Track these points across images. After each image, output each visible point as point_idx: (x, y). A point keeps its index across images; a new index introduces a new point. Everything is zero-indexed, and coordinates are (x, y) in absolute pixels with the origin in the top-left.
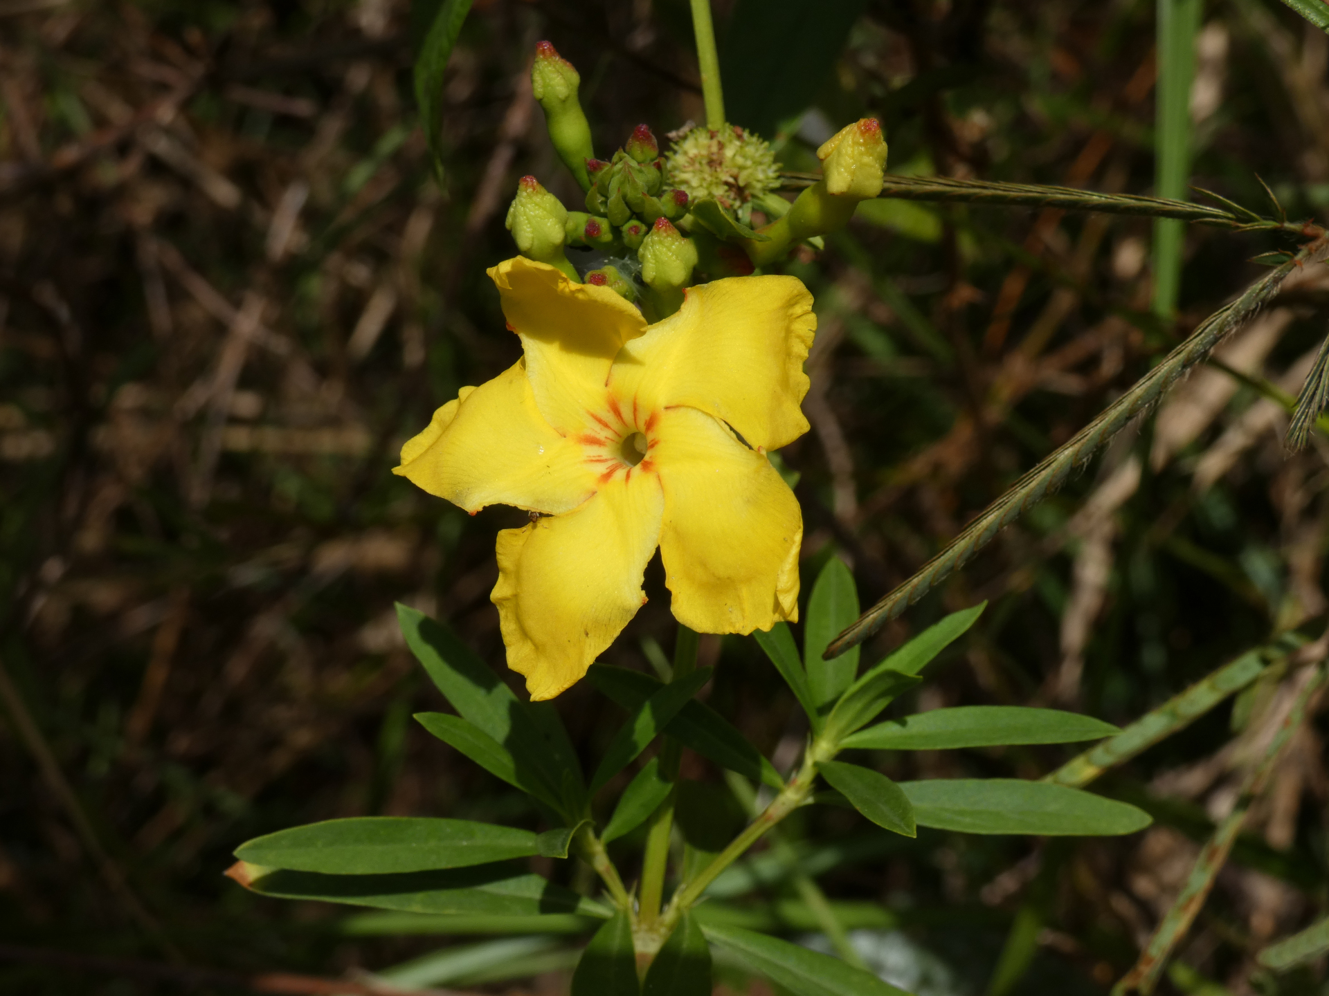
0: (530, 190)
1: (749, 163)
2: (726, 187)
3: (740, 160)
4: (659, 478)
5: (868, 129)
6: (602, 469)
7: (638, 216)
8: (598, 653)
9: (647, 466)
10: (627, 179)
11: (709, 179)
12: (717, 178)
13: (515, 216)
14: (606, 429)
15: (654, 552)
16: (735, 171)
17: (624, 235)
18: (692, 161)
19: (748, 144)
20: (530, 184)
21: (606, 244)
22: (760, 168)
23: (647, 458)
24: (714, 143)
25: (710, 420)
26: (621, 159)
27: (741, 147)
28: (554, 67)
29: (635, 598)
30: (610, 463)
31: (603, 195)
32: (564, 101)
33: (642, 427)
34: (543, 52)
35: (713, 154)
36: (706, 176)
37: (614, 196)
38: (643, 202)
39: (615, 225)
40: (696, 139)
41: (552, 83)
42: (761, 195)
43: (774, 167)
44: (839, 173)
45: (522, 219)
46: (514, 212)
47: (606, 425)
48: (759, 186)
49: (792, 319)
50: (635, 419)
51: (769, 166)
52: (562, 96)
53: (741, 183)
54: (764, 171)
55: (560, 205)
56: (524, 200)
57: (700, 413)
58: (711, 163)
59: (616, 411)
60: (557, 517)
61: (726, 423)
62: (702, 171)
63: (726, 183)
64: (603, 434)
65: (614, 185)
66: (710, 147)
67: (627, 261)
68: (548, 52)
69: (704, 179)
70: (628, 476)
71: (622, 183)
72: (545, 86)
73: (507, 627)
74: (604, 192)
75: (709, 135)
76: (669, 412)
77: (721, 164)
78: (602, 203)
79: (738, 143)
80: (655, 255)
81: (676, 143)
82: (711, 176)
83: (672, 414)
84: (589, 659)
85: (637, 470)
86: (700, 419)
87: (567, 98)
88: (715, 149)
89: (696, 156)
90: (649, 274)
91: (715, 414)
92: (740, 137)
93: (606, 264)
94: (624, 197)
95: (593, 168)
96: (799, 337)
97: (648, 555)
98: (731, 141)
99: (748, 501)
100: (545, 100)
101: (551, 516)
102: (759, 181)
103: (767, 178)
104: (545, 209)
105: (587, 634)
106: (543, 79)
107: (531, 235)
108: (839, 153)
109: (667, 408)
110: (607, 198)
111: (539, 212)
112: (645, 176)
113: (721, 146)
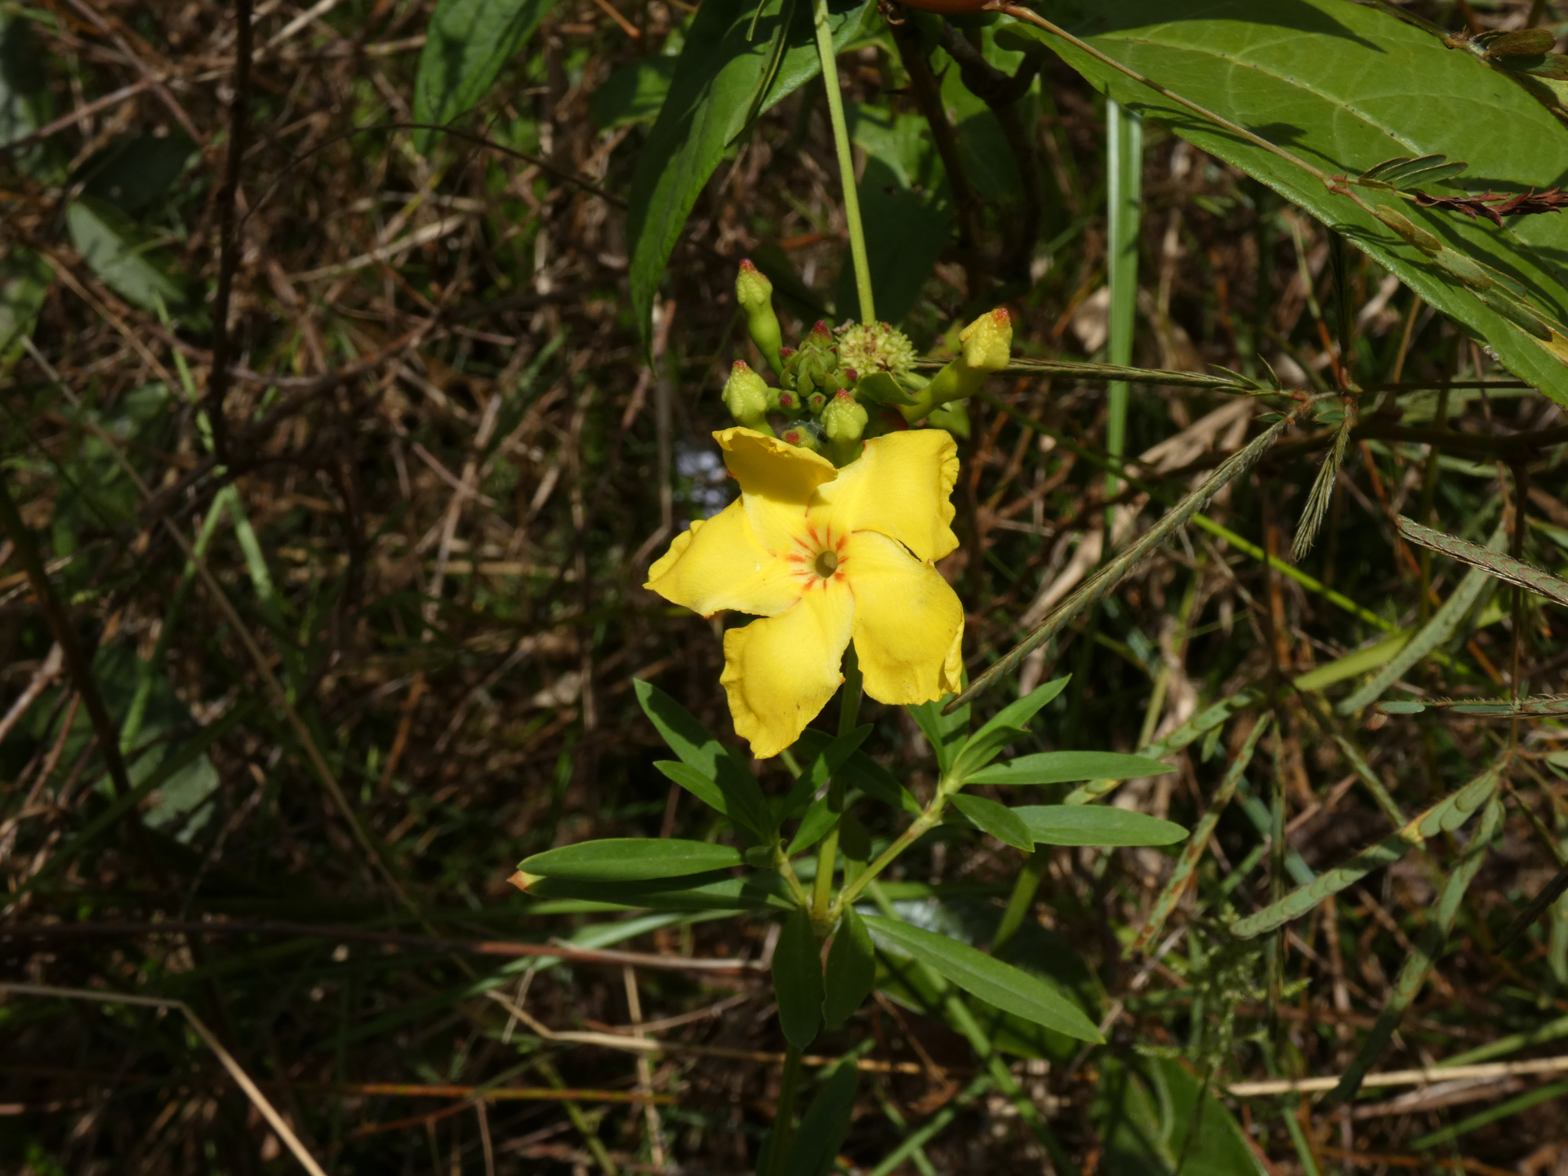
0: (741, 371)
1: (894, 350)
2: (878, 368)
3: (888, 347)
4: (850, 586)
5: (1000, 317)
6: (804, 580)
7: (819, 387)
8: (808, 722)
9: (839, 577)
10: (813, 361)
11: (866, 362)
12: (871, 361)
13: (729, 391)
14: (806, 550)
15: (848, 643)
16: (885, 355)
17: (809, 403)
18: (852, 349)
19: (894, 336)
20: (741, 366)
21: (797, 410)
22: (903, 353)
23: (838, 570)
24: (868, 335)
25: (888, 541)
26: (806, 347)
27: (889, 338)
28: (754, 279)
29: (834, 679)
30: (810, 576)
31: (793, 374)
32: (761, 305)
33: (833, 547)
34: (745, 267)
35: (867, 343)
36: (864, 359)
37: (803, 375)
38: (825, 378)
39: (803, 395)
40: (855, 332)
41: (752, 290)
42: (903, 373)
43: (912, 353)
44: (977, 351)
45: (735, 393)
46: (729, 388)
47: (806, 547)
48: (902, 366)
49: (941, 462)
50: (828, 541)
51: (909, 353)
52: (760, 301)
53: (889, 364)
54: (905, 356)
55: (763, 383)
56: (736, 378)
57: (880, 535)
58: (866, 350)
59: (814, 535)
60: (772, 618)
61: (901, 542)
62: (858, 356)
63: (878, 365)
64: (804, 553)
65: (803, 365)
66: (865, 338)
67: (812, 422)
68: (749, 268)
69: (862, 362)
70: (825, 585)
71: (809, 364)
72: (748, 293)
73: (734, 703)
74: (795, 371)
75: (864, 329)
76: (856, 535)
77: (874, 350)
78: (793, 380)
79: (886, 335)
80: (837, 416)
81: (839, 336)
82: (867, 359)
83: (858, 536)
84: (801, 726)
85: (831, 580)
86: (880, 540)
87: (764, 302)
88: (869, 339)
89: (855, 345)
90: (833, 430)
91: (891, 535)
92: (887, 331)
93: (795, 426)
94: (811, 375)
95: (784, 355)
96: (946, 476)
97: (844, 646)
98: (881, 333)
99: (922, 602)
100: (747, 304)
101: (767, 617)
102: (902, 363)
103: (908, 361)
104: (752, 385)
105: (799, 707)
106: (746, 288)
107: (742, 405)
108: (977, 336)
109: (853, 532)
110: (797, 376)
111: (748, 387)
112: (825, 359)
113: (874, 337)
